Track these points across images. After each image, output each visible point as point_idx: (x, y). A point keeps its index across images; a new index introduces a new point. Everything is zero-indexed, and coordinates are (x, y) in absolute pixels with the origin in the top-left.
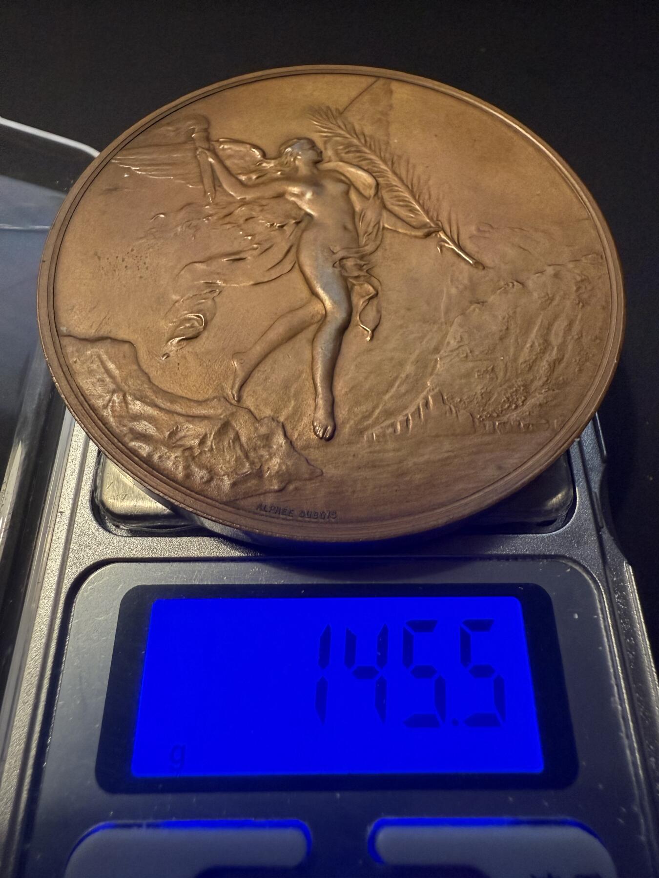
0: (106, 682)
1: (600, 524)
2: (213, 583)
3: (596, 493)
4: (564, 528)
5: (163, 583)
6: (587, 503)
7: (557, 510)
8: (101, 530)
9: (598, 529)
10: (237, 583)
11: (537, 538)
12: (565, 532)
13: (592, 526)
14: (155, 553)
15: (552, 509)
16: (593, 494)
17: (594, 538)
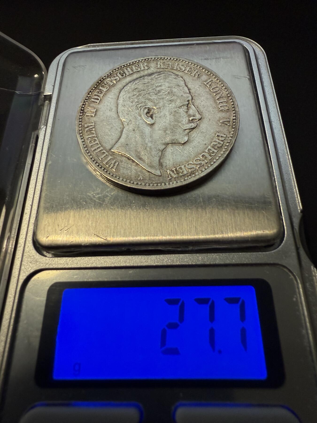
1: (298, 246)
2: (94, 280)
3: (296, 229)
4: (278, 249)
5: (69, 281)
6: (291, 235)
7: (274, 239)
8: (38, 254)
9: (297, 249)
11: (263, 254)
12: (279, 251)
13: (293, 248)
14: (64, 266)
16: (294, 230)
17: (294, 254)
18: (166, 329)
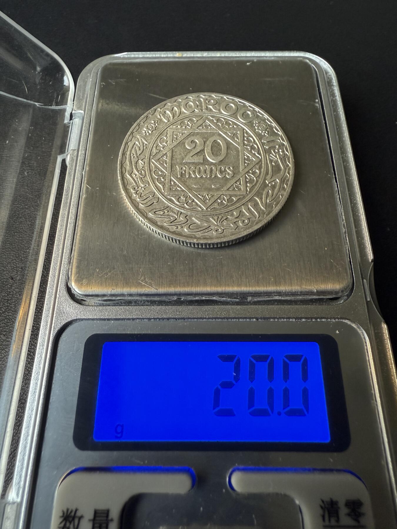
0: (78, 389)
2: (138, 333)
5: (110, 333)
7: (342, 291)
8: (73, 302)
10: (152, 333)
15: (339, 291)
18: (220, 387)
